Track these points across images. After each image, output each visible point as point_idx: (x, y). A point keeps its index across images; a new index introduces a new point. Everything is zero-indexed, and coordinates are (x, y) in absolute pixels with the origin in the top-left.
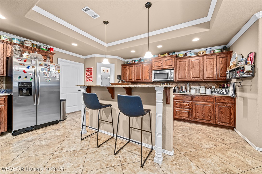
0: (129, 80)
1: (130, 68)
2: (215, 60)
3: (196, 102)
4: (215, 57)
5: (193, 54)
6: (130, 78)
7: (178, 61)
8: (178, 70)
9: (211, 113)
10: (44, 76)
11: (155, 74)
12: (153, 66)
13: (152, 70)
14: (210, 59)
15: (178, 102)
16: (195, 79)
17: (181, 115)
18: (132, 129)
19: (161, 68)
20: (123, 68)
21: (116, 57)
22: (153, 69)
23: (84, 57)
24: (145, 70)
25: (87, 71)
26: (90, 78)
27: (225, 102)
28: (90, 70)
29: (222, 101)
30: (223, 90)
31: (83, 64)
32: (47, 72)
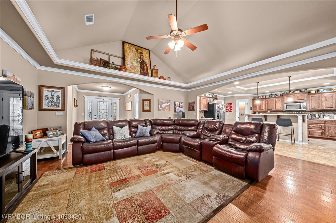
1: (261, 101)
3: (329, 125)
5: (325, 90)
7: (310, 96)
8: (310, 102)
11: (287, 106)
15: (312, 125)
16: (328, 108)
20: (254, 101)
21: (249, 95)
22: (285, 102)
23: (224, 96)
24: (276, 103)
25: (228, 105)
26: (230, 109)
31: (224, 101)
32: (222, 108)
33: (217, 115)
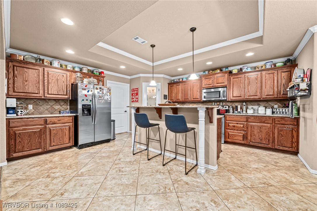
1: (178, 86)
2: (276, 75)
3: (252, 123)
4: (276, 72)
5: (249, 68)
6: (178, 98)
7: (232, 78)
8: (231, 87)
9: (269, 136)
10: (99, 99)
12: (203, 84)
14: (269, 74)
15: (230, 123)
16: (252, 97)
17: (235, 138)
18: (178, 146)
19: (212, 85)
20: (170, 87)
21: (162, 76)
22: (203, 87)
23: (129, 77)
24: (194, 89)
25: (133, 91)
26: (136, 98)
27: (286, 123)
28: (136, 91)
29: (283, 122)
30: (285, 110)
31: (129, 85)
32: (101, 95)
33: (82, 107)
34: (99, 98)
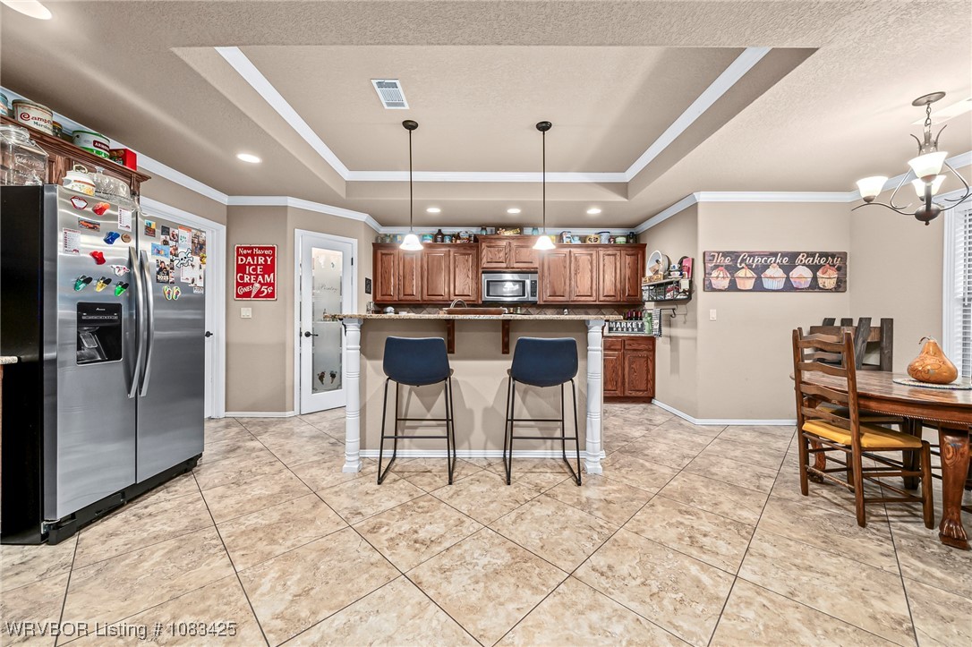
0: (405, 295)
1: (408, 257)
2: (618, 258)
4: (618, 254)
5: (577, 238)
6: (408, 292)
8: (546, 275)
9: (617, 374)
11: (489, 282)
12: (484, 260)
13: (481, 271)
14: (609, 255)
16: (583, 298)
19: (504, 265)
20: (379, 255)
22: (483, 268)
24: (457, 269)
25: (246, 256)
26: (262, 285)
27: (640, 348)
28: (264, 255)
29: (635, 346)
30: (631, 325)
32: (167, 262)
33: (79, 317)
34: (158, 273)
